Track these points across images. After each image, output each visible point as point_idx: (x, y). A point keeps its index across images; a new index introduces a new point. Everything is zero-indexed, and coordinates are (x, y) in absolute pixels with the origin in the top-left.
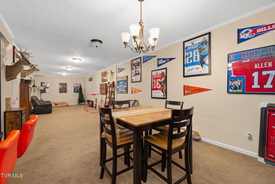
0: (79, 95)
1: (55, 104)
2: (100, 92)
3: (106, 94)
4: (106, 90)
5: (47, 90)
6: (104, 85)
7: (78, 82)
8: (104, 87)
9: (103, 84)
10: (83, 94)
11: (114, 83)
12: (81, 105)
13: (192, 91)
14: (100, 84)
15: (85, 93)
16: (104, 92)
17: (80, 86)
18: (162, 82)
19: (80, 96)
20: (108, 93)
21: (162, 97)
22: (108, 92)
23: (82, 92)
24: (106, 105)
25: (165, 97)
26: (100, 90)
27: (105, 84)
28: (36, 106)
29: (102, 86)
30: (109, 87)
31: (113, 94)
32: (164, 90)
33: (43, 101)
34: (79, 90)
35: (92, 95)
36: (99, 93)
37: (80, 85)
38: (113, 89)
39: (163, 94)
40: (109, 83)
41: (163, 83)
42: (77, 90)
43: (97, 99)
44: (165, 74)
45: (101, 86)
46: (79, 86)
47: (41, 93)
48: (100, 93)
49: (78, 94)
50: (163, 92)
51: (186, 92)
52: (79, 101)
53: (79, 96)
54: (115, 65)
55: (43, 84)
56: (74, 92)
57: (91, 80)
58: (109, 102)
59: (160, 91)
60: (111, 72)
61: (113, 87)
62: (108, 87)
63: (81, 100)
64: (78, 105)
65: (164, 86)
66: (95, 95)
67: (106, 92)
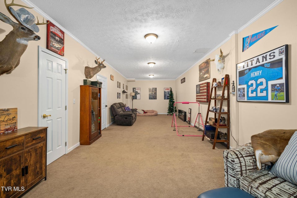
0: (169, 102)
1: (145, 112)
2: (197, 99)
3: (208, 103)
4: (207, 96)
5: (138, 96)
6: (204, 87)
7: (169, 87)
8: (203, 90)
9: (203, 84)
10: (175, 101)
11: (227, 77)
12: (171, 115)
14: (197, 86)
15: (176, 100)
16: (205, 98)
17: (171, 91)
19: (171, 104)
20: (213, 102)
22: (213, 99)
23: (174, 98)
24: (207, 125)
26: (197, 96)
27: (205, 83)
28: (116, 115)
29: (200, 87)
30: (214, 89)
31: (225, 103)
33: (129, 109)
34: (170, 96)
35: (183, 103)
36: (195, 100)
37: (171, 89)
38: (226, 92)
40: (214, 80)
42: (167, 96)
43: (191, 109)
45: (198, 89)
46: (169, 90)
47: (133, 99)
48: (197, 101)
49: (168, 100)
52: (169, 110)
53: (169, 104)
54: (233, 33)
55: (135, 90)
56: (165, 99)
57: (183, 81)
58: (216, 120)
60: (220, 54)
61: (226, 88)
62: (212, 89)
63: (172, 109)
64: (168, 115)
66: (188, 103)
67: (207, 99)
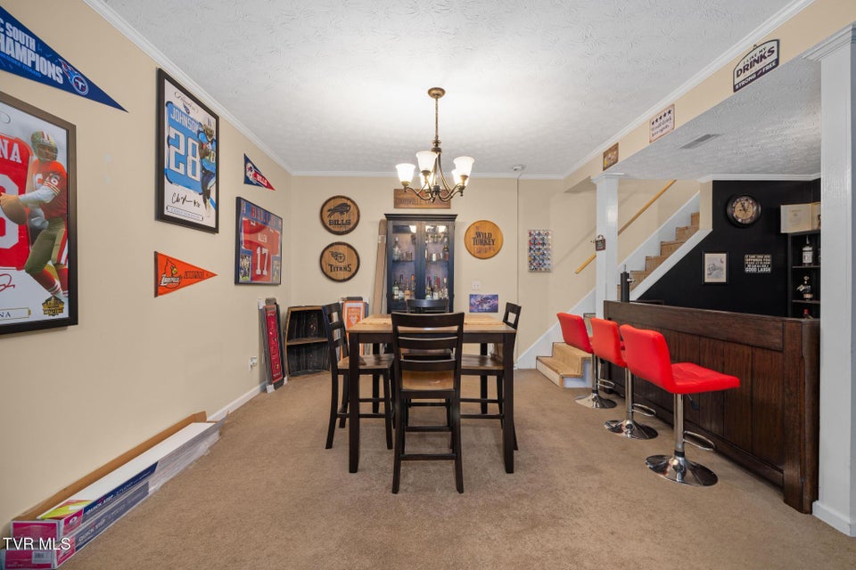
13: (180, 277)
18: (40, 211)
21: (39, 315)
25: (65, 314)
32: (57, 264)
39: (49, 295)
41: (49, 217)
44: (61, 159)
50: (46, 282)
51: (165, 281)
59: (12, 271)
65: (53, 239)
